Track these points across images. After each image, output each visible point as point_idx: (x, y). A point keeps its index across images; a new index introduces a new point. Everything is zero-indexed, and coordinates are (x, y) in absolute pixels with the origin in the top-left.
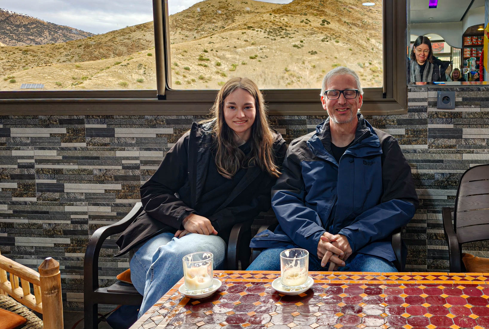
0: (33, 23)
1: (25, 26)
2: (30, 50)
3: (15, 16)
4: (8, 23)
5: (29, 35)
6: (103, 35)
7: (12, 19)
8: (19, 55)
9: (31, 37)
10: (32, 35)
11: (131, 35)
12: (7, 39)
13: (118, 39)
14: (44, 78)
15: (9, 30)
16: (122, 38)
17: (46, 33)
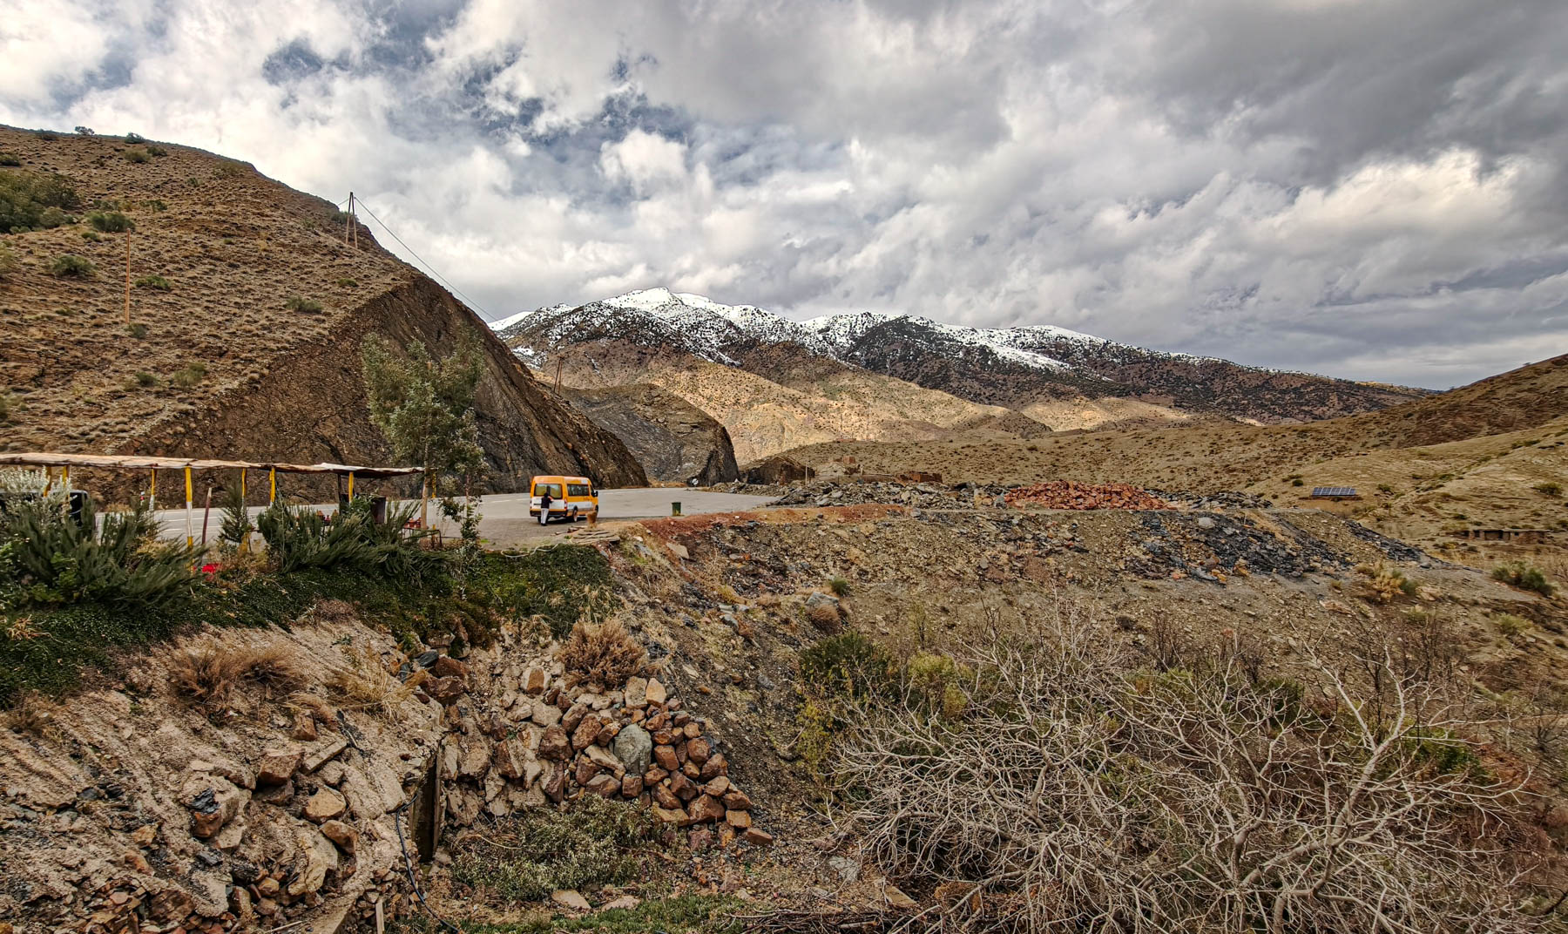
0: (1309, 384)
1: (1296, 390)
2: (1311, 430)
3: (1280, 376)
4: (1268, 389)
5: (1302, 405)
6: (1463, 389)
7: (1274, 382)
8: (1291, 439)
9: (1306, 408)
10: (1307, 405)
11: (1539, 382)
12: (1266, 415)
13: (1501, 394)
14: (1355, 476)
15: (1270, 399)
16: (1511, 390)
17: (1334, 398)
